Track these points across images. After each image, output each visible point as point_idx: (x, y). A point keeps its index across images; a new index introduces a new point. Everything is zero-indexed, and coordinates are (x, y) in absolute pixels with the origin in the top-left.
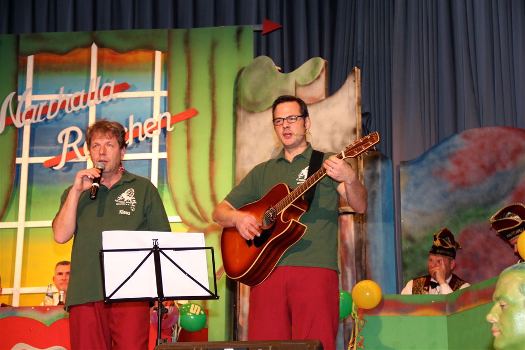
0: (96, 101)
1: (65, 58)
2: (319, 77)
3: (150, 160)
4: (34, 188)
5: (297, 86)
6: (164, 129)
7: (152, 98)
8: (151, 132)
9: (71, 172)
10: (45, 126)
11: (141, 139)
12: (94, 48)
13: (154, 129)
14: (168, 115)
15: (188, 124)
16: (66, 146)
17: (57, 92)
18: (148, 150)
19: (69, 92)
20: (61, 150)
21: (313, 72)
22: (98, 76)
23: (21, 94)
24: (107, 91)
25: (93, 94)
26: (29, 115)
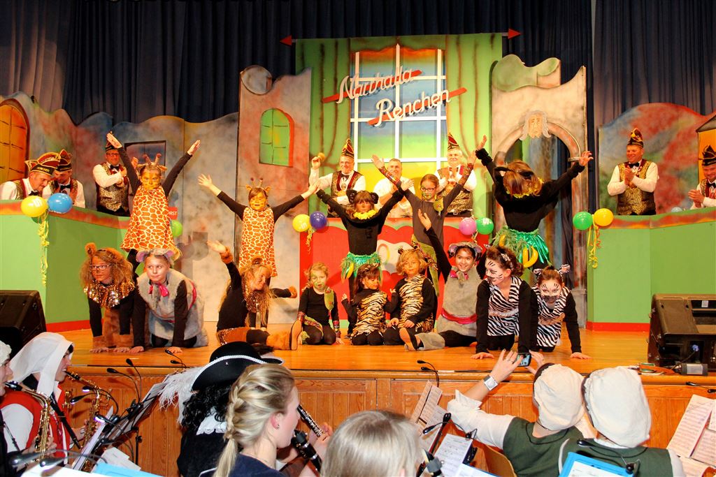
0: (400, 82)
1: (378, 53)
2: (555, 71)
3: (436, 121)
4: (362, 138)
5: (538, 76)
6: (444, 101)
7: (436, 80)
8: (436, 103)
9: (385, 128)
10: (367, 98)
11: (429, 107)
12: (398, 47)
13: (438, 101)
14: (446, 91)
15: (460, 98)
16: (382, 111)
17: (374, 76)
18: (434, 114)
19: (382, 76)
20: (378, 114)
21: (550, 68)
22: (401, 65)
23: (352, 77)
24: (407, 76)
25: (398, 77)
26: (358, 91)
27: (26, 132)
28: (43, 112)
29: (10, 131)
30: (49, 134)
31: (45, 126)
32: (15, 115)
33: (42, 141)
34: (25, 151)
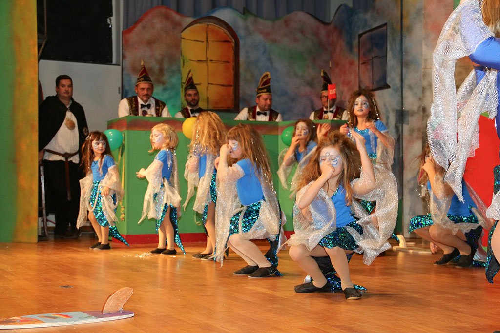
27: (234, 45)
28: (260, 20)
29: (207, 48)
30: (274, 41)
31: (266, 35)
32: (213, 31)
33: (262, 50)
34: (232, 64)
